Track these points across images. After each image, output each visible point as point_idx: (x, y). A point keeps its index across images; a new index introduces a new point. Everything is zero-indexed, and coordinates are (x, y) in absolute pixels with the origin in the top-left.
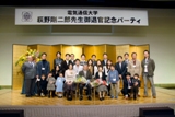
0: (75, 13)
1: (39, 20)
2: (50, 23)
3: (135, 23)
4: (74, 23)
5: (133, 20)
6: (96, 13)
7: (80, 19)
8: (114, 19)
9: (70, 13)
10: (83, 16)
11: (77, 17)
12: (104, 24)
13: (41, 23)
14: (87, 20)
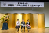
0: (20, 3)
1: (9, 5)
2: (12, 7)
3: (40, 7)
4: (20, 7)
5: (39, 5)
6: (27, 3)
7: (22, 5)
8: (33, 5)
9: (18, 3)
10: (23, 4)
11: (21, 4)
12: (29, 7)
13: (9, 7)
14: (24, 5)
